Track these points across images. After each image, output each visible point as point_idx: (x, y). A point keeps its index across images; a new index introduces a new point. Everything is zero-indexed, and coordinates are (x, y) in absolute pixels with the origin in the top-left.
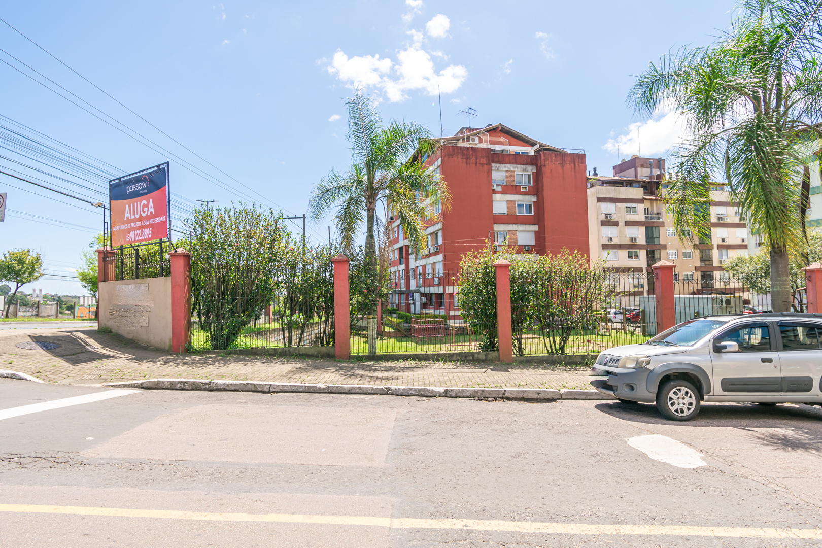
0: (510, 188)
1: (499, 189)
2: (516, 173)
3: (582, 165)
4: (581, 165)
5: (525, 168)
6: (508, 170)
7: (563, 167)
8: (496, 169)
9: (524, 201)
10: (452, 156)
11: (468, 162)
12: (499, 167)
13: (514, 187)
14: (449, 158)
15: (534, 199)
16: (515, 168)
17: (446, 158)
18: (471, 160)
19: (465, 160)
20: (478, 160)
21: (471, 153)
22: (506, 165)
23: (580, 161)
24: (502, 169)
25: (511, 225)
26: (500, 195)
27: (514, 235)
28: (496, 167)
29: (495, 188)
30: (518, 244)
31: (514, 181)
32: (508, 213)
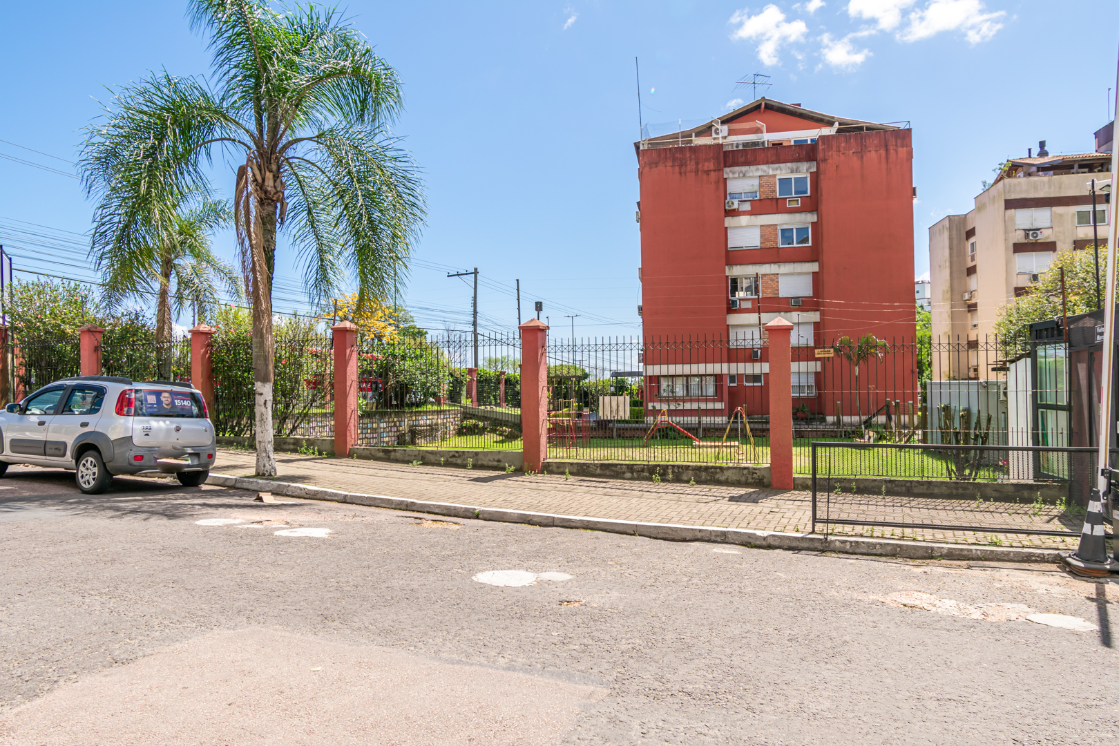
0: (765, 204)
1: (747, 207)
2: (778, 177)
3: (903, 151)
4: (900, 149)
5: (795, 168)
6: (763, 174)
7: (862, 157)
8: (741, 175)
9: (793, 224)
10: (657, 164)
11: (683, 171)
12: (747, 171)
13: (775, 202)
14: (651, 168)
15: (813, 218)
16: (777, 169)
17: (647, 168)
18: (689, 168)
19: (677, 169)
20: (700, 166)
21: (688, 155)
22: (759, 166)
23: (899, 142)
24: (751, 174)
25: (768, 266)
26: (748, 217)
28: (741, 172)
29: (736, 206)
30: (780, 296)
31: (775, 191)
32: (764, 246)
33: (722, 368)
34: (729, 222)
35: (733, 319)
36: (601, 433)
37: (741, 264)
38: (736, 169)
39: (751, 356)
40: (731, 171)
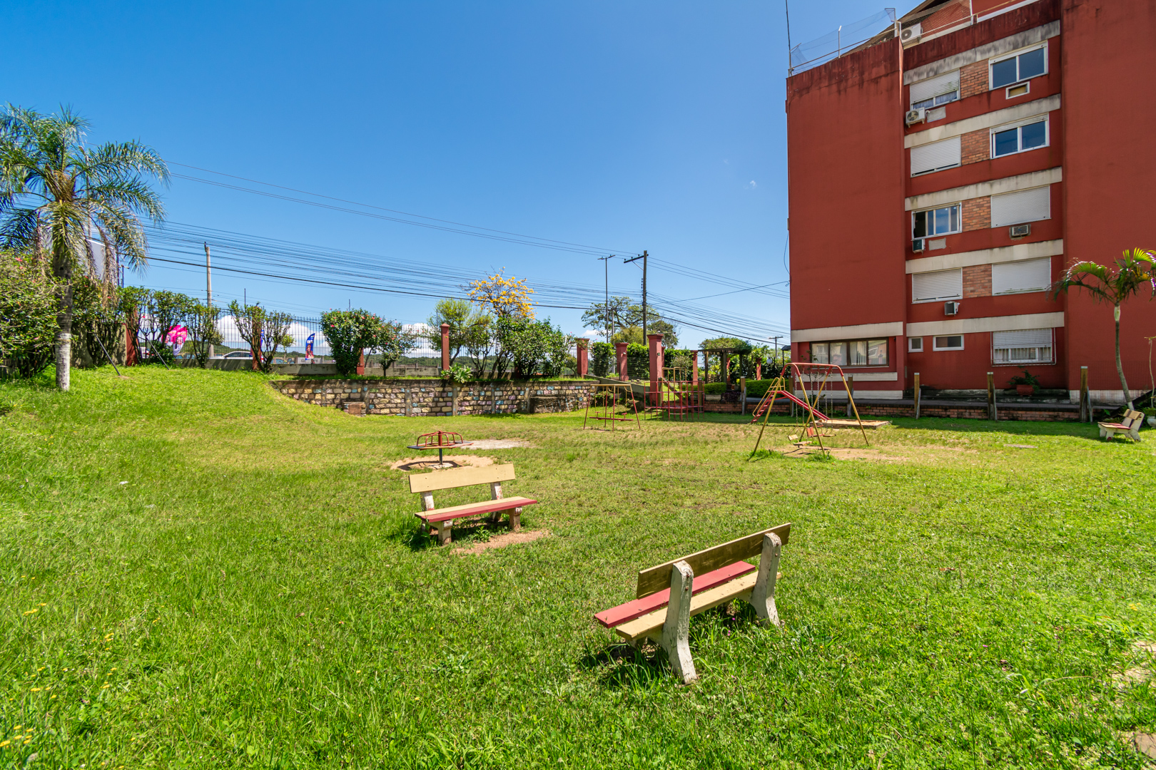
0: (968, 105)
1: (939, 114)
2: (991, 62)
5: (1020, 40)
6: (966, 63)
8: (931, 74)
9: (1016, 121)
10: (808, 89)
11: (842, 88)
13: (985, 97)
14: (801, 96)
15: (1052, 104)
16: (989, 51)
18: (850, 82)
19: (834, 88)
20: (866, 76)
21: (849, 66)
22: (960, 55)
24: (946, 69)
25: (972, 188)
26: (942, 128)
27: (979, 206)
29: (922, 116)
30: (993, 226)
31: (986, 83)
32: (966, 162)
33: (896, 329)
34: (910, 141)
35: (915, 266)
36: (729, 407)
37: (929, 192)
38: (924, 68)
39: (943, 311)
40: (915, 74)
